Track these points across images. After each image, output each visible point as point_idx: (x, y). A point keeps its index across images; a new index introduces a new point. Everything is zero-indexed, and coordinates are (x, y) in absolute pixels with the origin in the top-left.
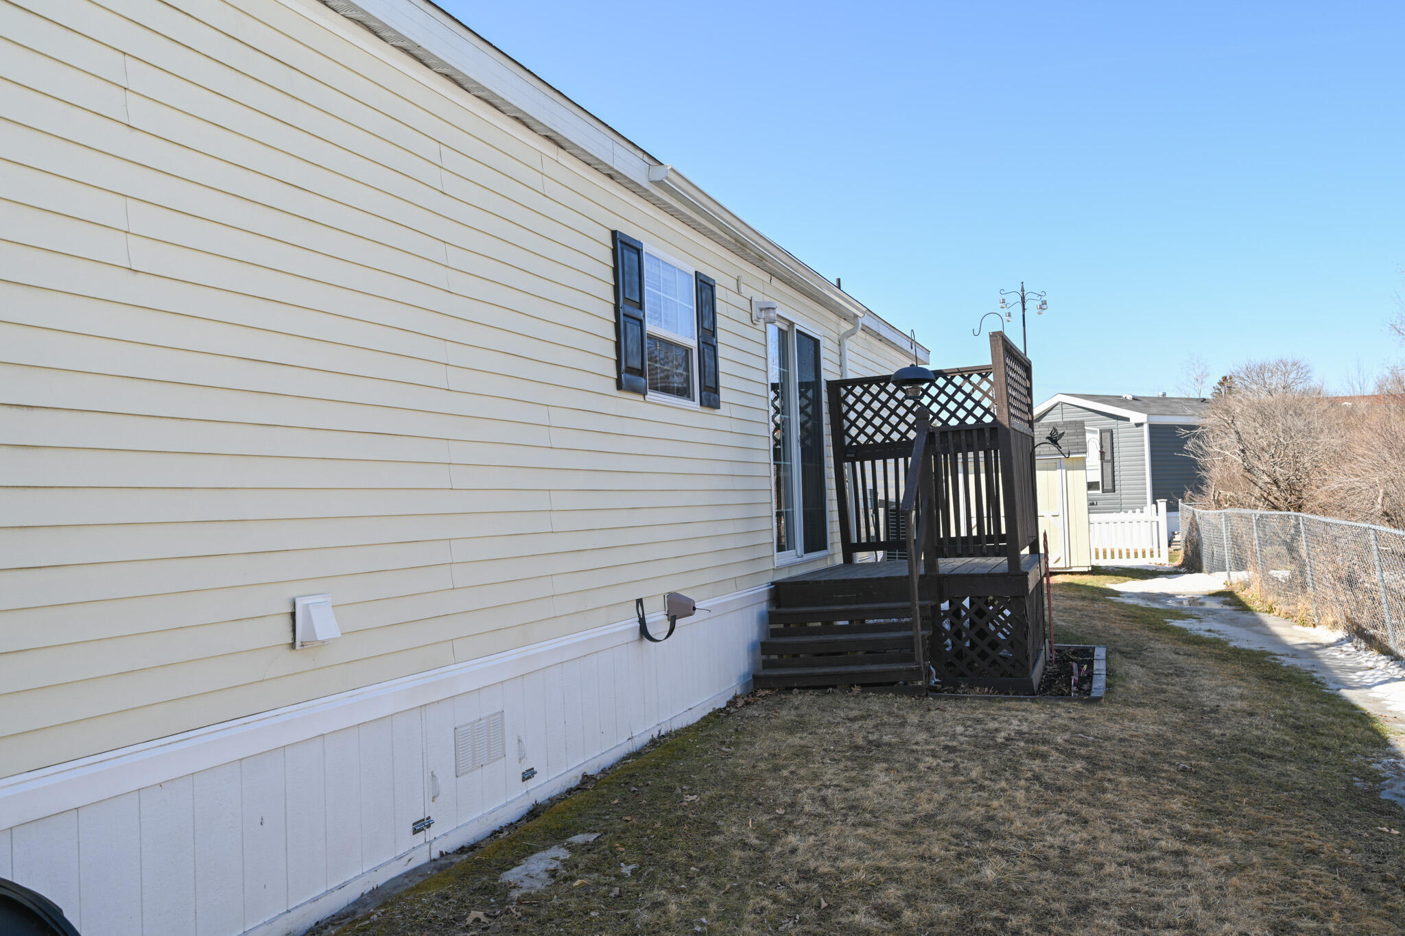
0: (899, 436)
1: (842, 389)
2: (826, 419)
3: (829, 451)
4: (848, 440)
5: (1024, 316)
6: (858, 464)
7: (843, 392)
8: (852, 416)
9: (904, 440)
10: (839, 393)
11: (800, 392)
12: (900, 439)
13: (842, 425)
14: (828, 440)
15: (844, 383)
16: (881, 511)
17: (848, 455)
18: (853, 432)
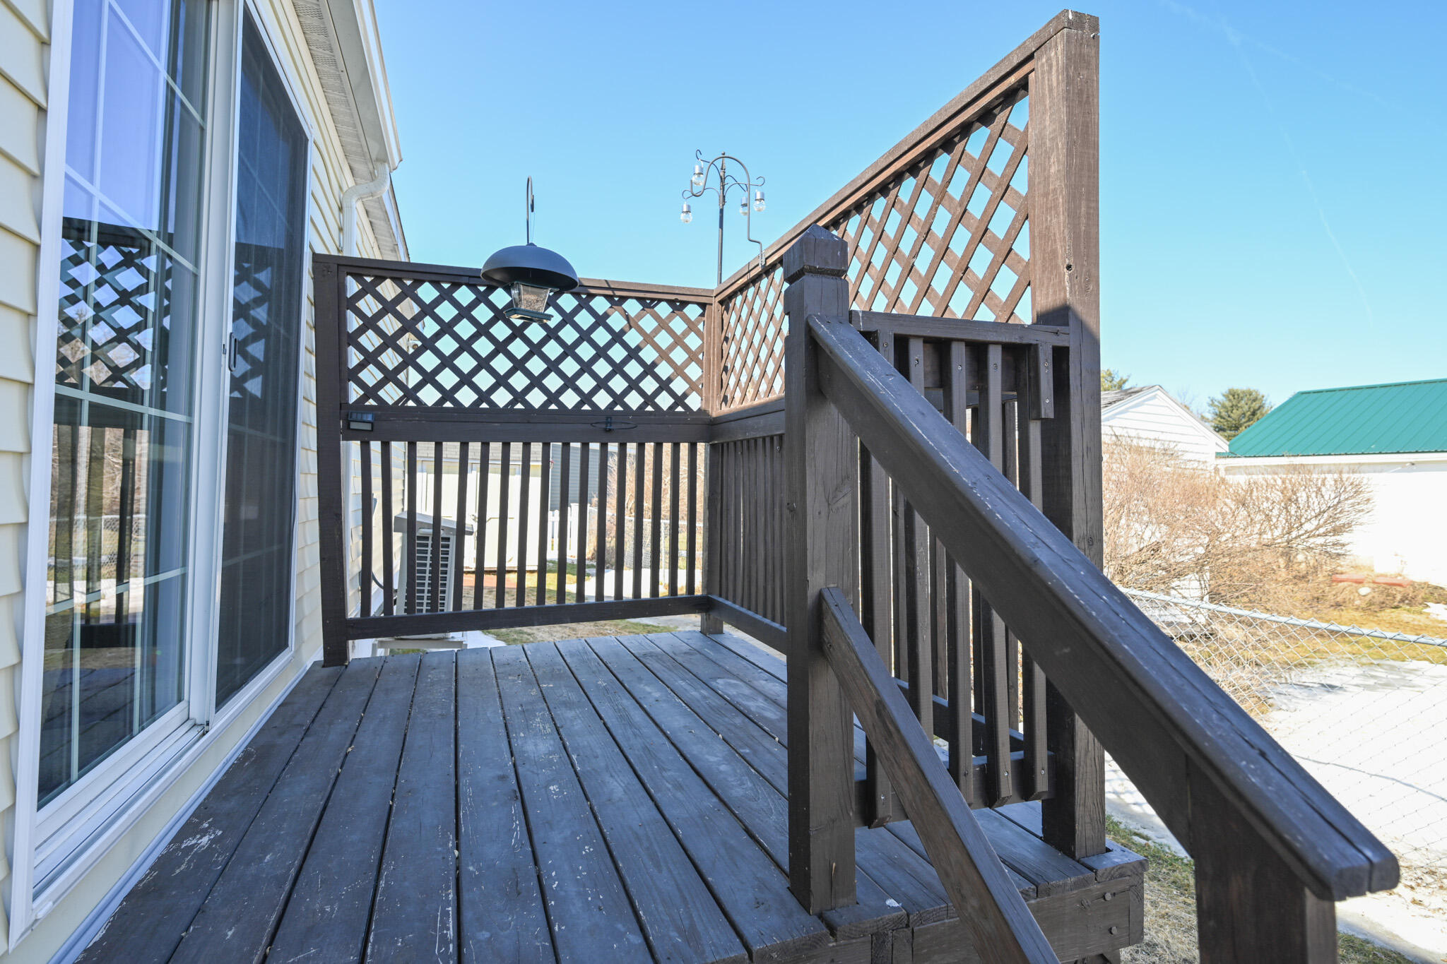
0: (475, 397)
1: (349, 279)
2: (307, 337)
3: (307, 412)
4: (355, 393)
5: (722, 211)
6: (376, 447)
7: (353, 287)
8: (370, 341)
9: (484, 405)
10: (342, 288)
11: (238, 266)
12: (476, 404)
13: (342, 358)
14: (307, 386)
15: (359, 268)
16: (398, 539)
17: (354, 426)
18: (371, 376)
